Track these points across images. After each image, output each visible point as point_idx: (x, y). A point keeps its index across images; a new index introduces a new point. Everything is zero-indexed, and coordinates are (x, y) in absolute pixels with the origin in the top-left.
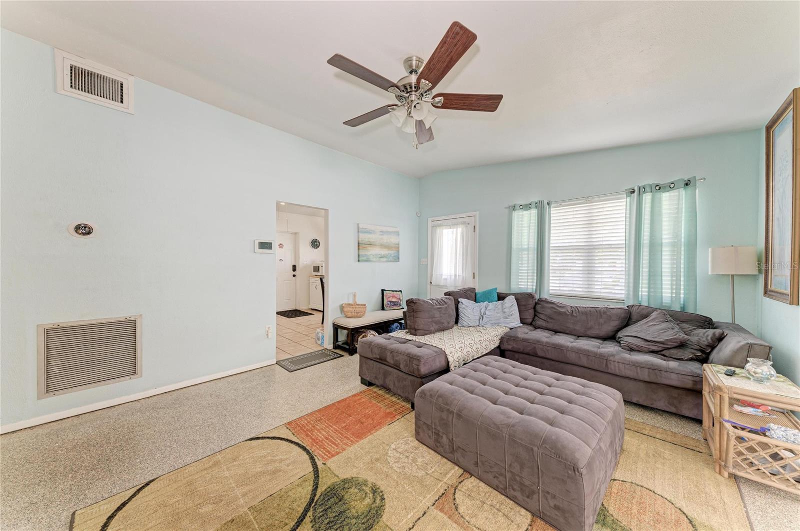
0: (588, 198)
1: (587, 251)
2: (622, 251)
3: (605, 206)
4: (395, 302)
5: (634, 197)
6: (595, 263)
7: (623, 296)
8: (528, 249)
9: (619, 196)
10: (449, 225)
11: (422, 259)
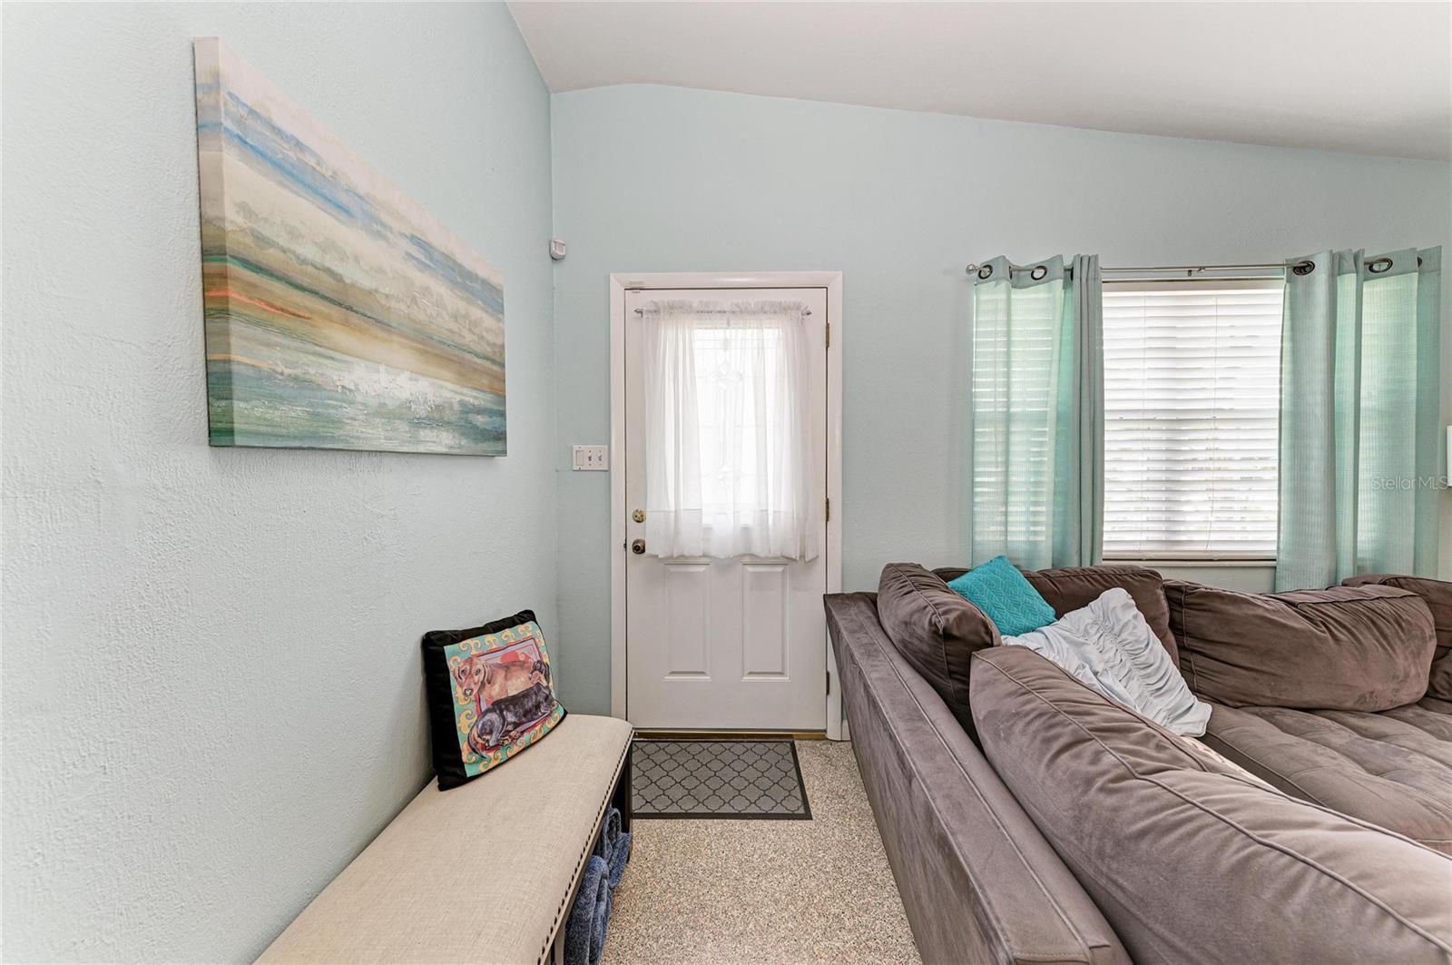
3: (1221, 302)
4: (525, 695)
7: (1270, 548)
8: (1041, 419)
10: (719, 312)
11: (576, 447)
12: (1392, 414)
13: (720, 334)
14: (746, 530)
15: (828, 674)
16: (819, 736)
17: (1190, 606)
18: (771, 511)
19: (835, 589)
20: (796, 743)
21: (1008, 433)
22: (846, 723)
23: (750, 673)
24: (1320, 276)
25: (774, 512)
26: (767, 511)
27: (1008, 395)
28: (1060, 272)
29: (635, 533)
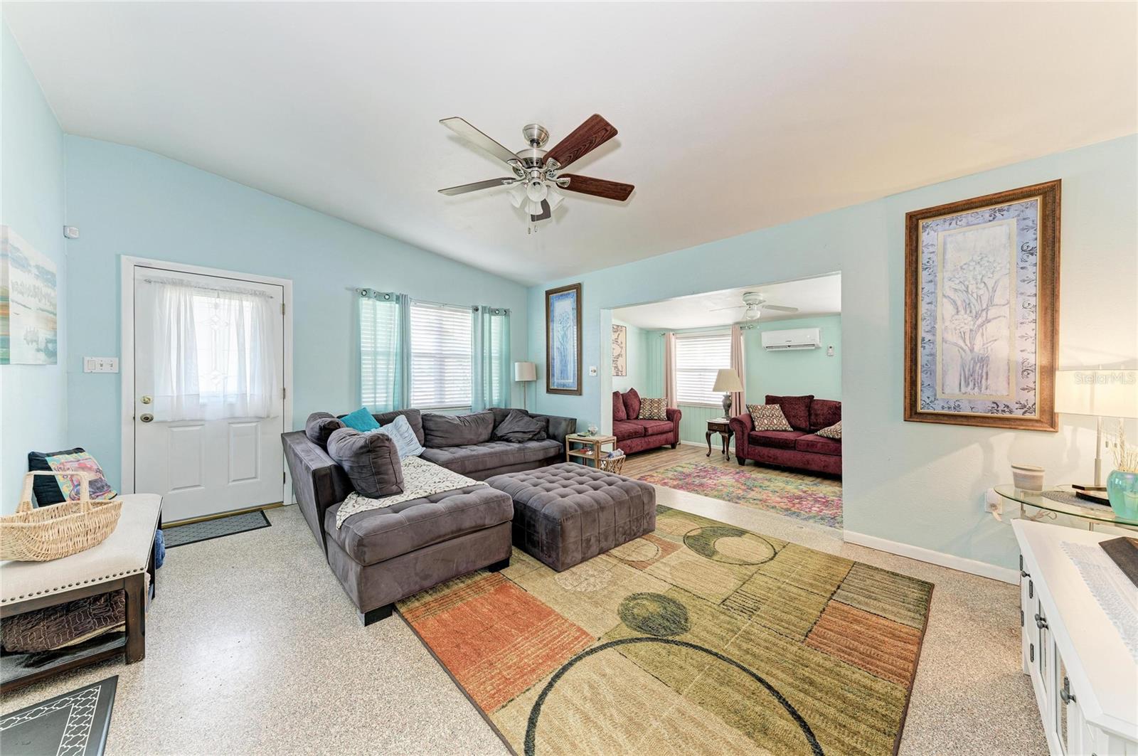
0: (443, 305)
1: (439, 360)
2: (468, 362)
5: (478, 314)
6: (444, 373)
7: (470, 403)
8: (388, 354)
9: (466, 310)
10: (212, 289)
11: (87, 359)
12: (500, 358)
13: (213, 300)
14: (231, 405)
15: (284, 474)
16: (280, 505)
17: (429, 420)
18: (248, 395)
19: (288, 429)
20: (264, 511)
21: (375, 360)
22: (294, 496)
23: (234, 481)
24: (480, 311)
25: (251, 395)
26: (246, 394)
27: (375, 343)
28: (395, 297)
29: (143, 410)
